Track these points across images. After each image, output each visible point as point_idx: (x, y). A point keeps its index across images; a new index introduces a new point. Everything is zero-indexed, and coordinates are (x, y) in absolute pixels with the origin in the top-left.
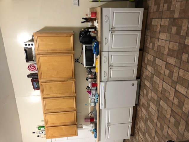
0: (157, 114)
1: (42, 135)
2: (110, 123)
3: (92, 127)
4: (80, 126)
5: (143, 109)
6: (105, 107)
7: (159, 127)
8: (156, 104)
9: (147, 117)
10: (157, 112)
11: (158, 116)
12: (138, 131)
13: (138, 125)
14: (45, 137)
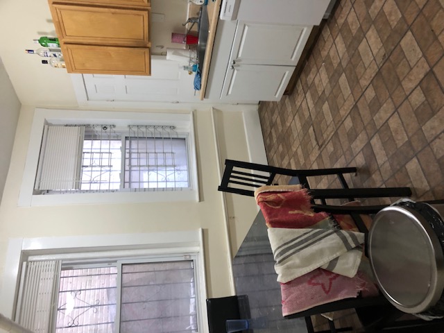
0: (376, 67)
1: (55, 61)
2: (240, 60)
3: (190, 61)
4: (159, 50)
5: (339, 39)
6: (235, 17)
7: (369, 101)
8: (386, 37)
9: (344, 64)
10: (379, 60)
11: (379, 73)
12: (306, 89)
13: (311, 76)
14: (64, 67)
